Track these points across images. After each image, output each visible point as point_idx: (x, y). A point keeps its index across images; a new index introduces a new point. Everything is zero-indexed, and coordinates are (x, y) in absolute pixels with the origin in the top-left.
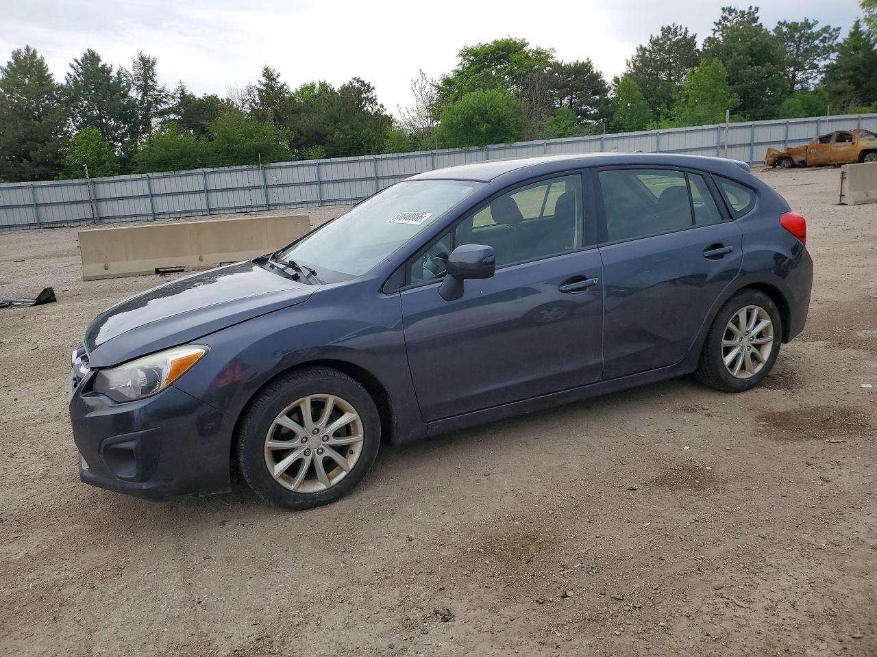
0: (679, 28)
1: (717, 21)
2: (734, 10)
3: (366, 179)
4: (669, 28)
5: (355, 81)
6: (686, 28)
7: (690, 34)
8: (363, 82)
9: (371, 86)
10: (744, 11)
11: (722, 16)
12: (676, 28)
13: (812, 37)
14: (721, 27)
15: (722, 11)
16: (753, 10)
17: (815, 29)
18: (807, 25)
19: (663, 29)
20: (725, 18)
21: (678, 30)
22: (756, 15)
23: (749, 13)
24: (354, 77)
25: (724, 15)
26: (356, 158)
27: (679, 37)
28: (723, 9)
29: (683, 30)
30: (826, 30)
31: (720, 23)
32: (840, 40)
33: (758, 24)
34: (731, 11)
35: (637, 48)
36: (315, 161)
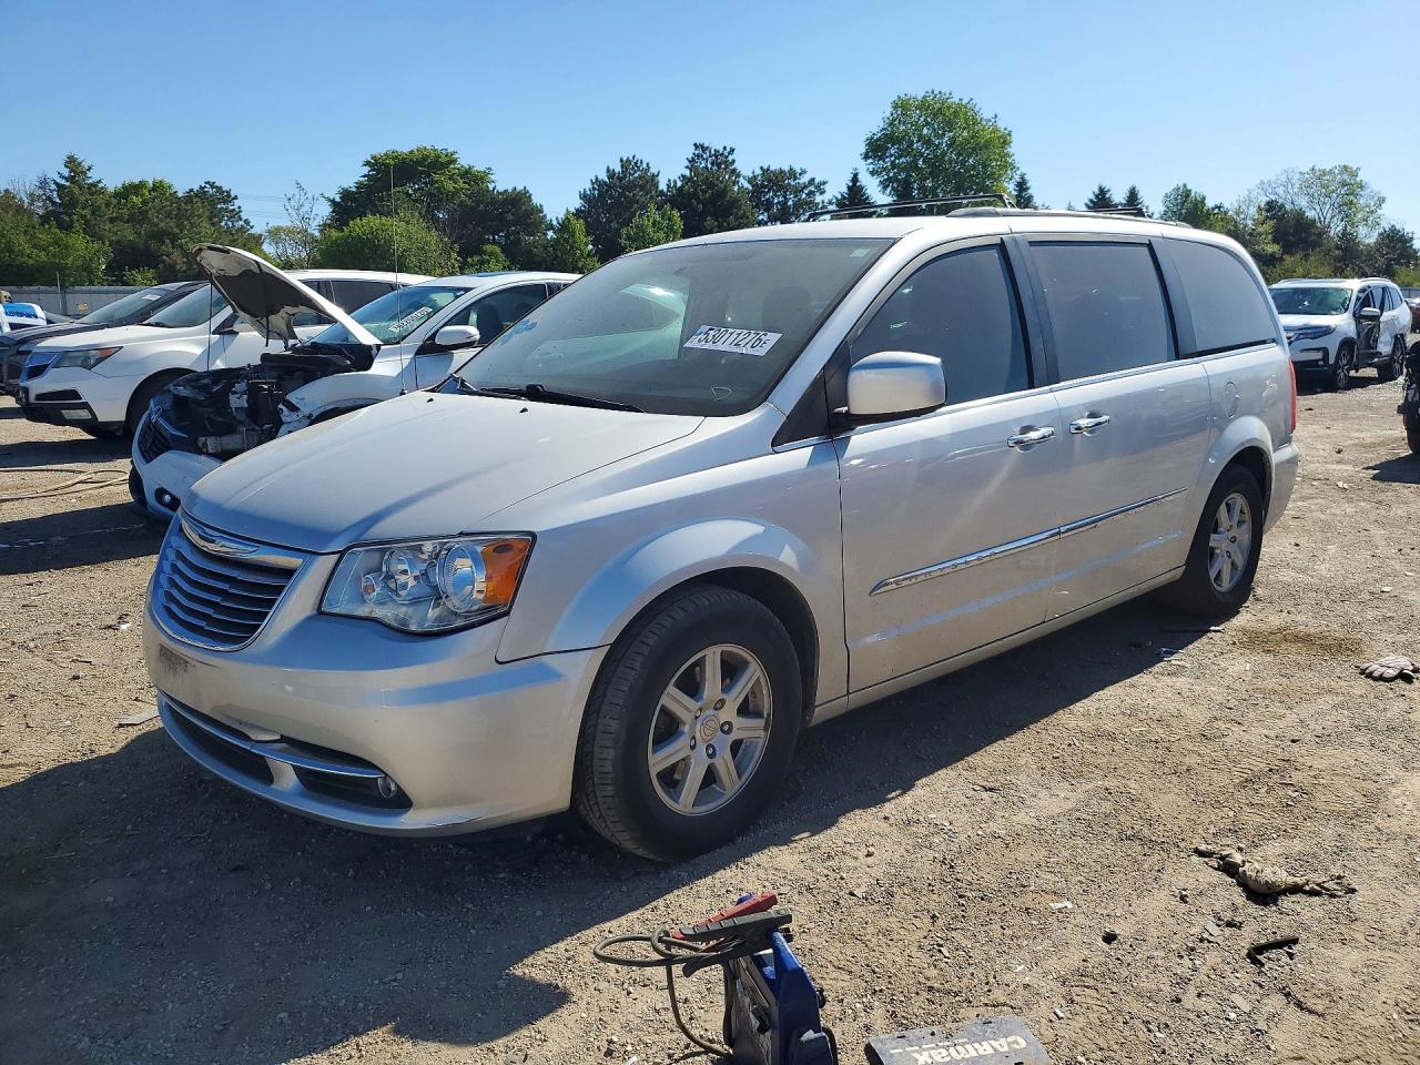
0: (639, 162)
1: (690, 159)
4: (629, 161)
5: (208, 186)
6: (648, 164)
7: (652, 171)
8: (219, 188)
9: (233, 194)
10: (718, 151)
11: (694, 154)
15: (693, 147)
16: (728, 150)
18: (793, 174)
19: (621, 161)
20: (697, 156)
21: (639, 165)
23: (724, 154)
24: (206, 180)
25: (697, 152)
27: (640, 173)
28: (695, 145)
29: (645, 166)
33: (732, 168)
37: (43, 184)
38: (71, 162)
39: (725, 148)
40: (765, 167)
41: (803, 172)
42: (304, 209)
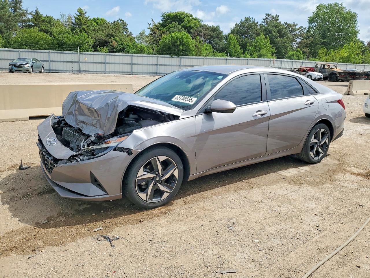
1: (264, 19)
2: (270, 15)
3: (127, 64)
4: (248, 18)
5: (120, 20)
6: (254, 19)
7: (256, 22)
8: (123, 21)
9: (127, 23)
10: (274, 16)
12: (250, 19)
13: (296, 30)
14: (265, 21)
16: (277, 16)
17: (297, 27)
18: (295, 25)
19: (245, 18)
20: (267, 18)
21: (251, 19)
22: (278, 18)
25: (266, 16)
26: (121, 54)
27: (251, 22)
28: (266, 14)
29: (253, 20)
30: (301, 28)
31: (265, 19)
33: (279, 22)
34: (269, 15)
35: (235, 24)
36: (104, 53)
37: (70, 17)
38: (80, 11)
40: (286, 22)
41: (297, 25)
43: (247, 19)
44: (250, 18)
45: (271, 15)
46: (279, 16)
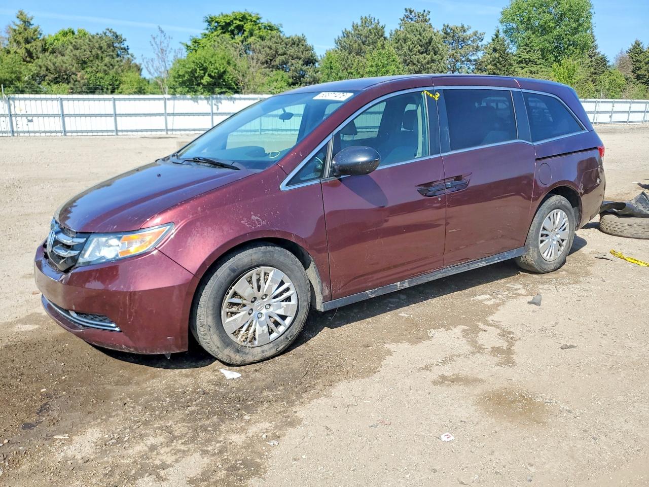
0: (373, 19)
1: (402, 18)
2: (413, 11)
4: (366, 18)
5: (108, 32)
6: (378, 20)
7: (381, 24)
9: (124, 38)
10: (420, 13)
11: (405, 15)
13: (467, 38)
15: (405, 11)
17: (469, 33)
18: (463, 29)
19: (362, 18)
20: (407, 17)
21: (372, 21)
23: (423, 15)
24: (107, 28)
25: (406, 14)
27: (374, 26)
28: (406, 9)
29: (376, 21)
30: (476, 34)
31: (404, 20)
32: (484, 42)
33: (429, 24)
34: (411, 11)
36: (58, 96)
38: (22, 16)
39: (424, 11)
40: (446, 25)
41: (469, 28)
42: (163, 45)
43: (365, 21)
44: (370, 18)
45: (415, 11)
46: (430, 14)
